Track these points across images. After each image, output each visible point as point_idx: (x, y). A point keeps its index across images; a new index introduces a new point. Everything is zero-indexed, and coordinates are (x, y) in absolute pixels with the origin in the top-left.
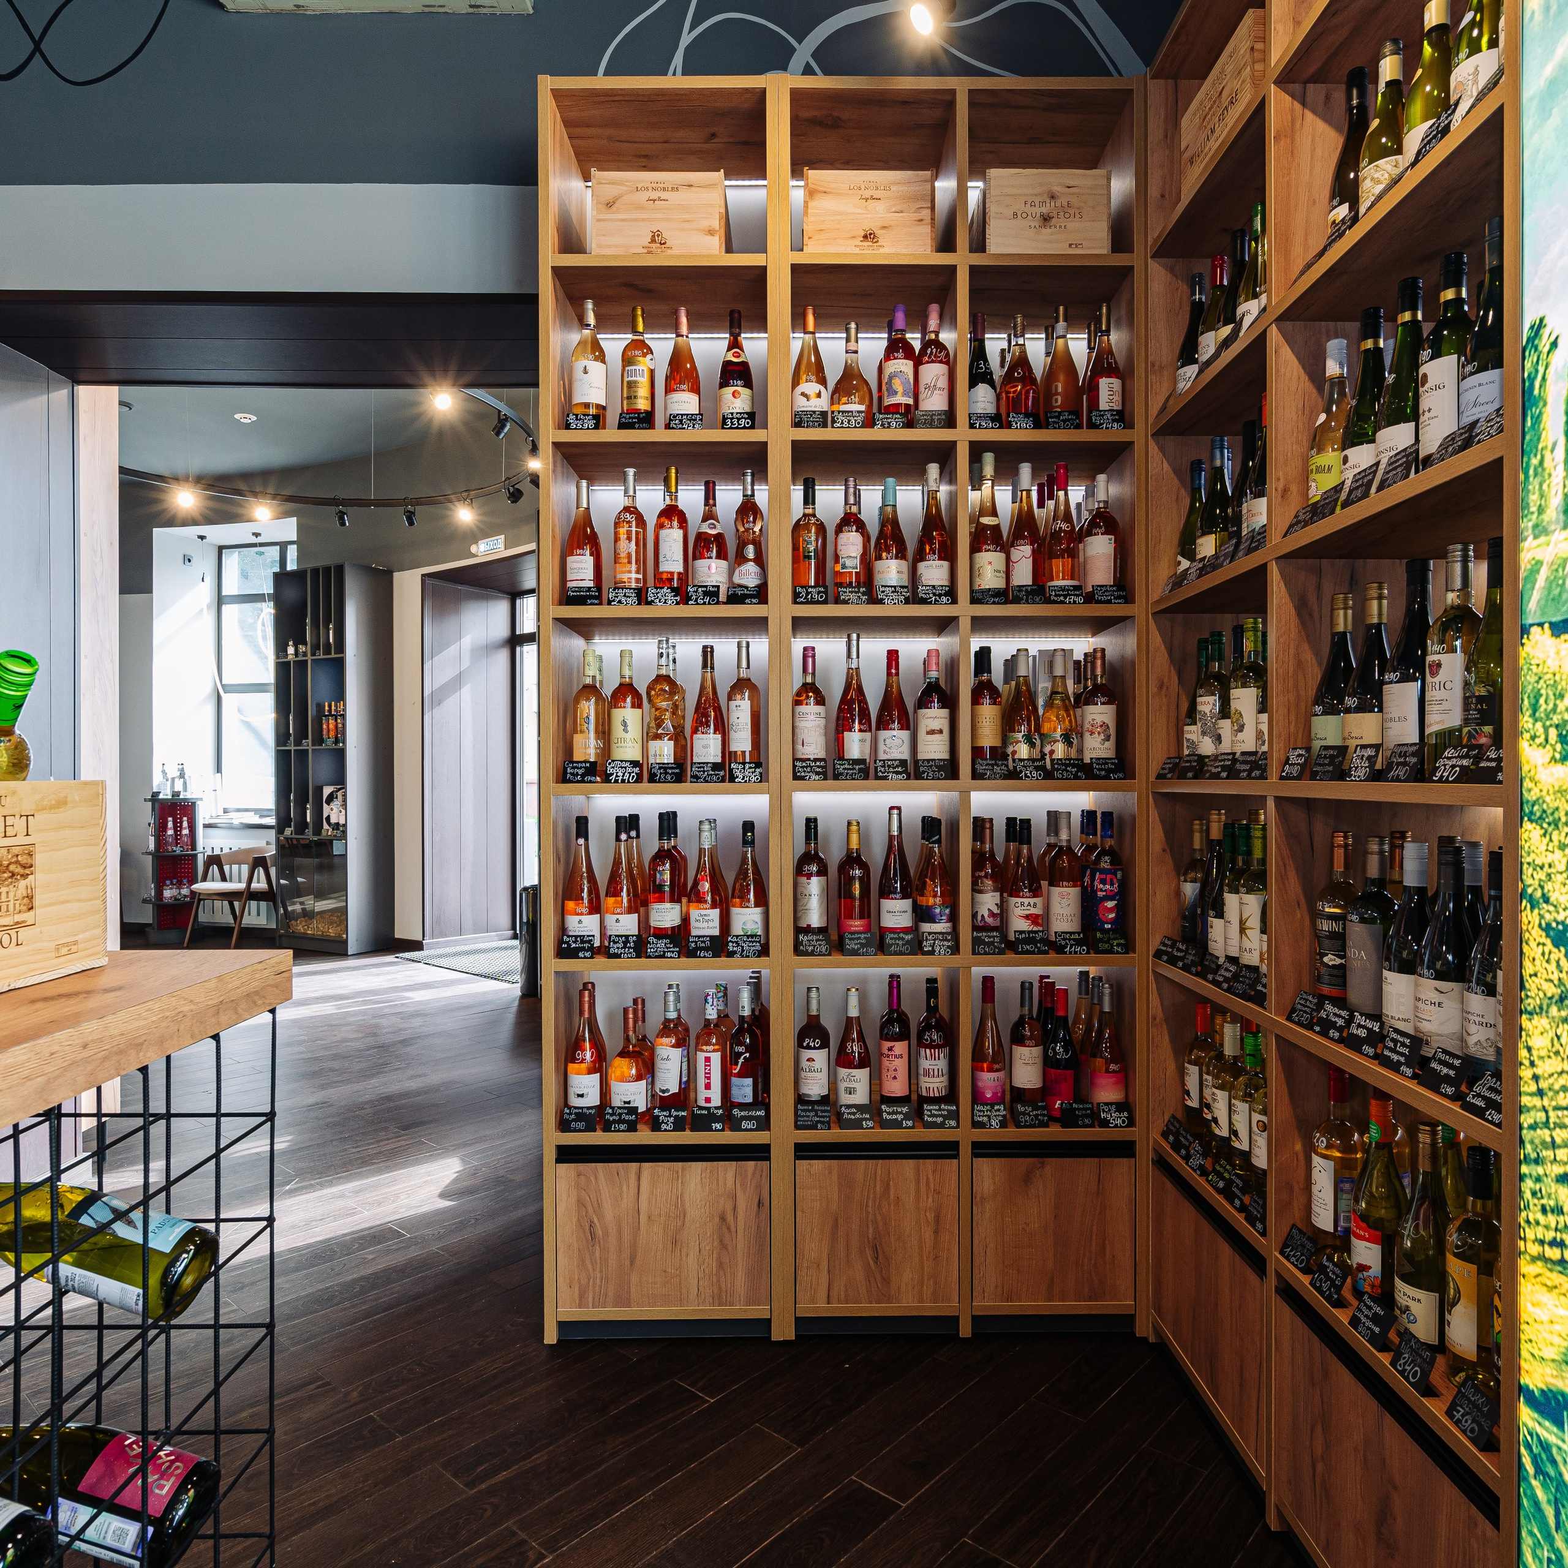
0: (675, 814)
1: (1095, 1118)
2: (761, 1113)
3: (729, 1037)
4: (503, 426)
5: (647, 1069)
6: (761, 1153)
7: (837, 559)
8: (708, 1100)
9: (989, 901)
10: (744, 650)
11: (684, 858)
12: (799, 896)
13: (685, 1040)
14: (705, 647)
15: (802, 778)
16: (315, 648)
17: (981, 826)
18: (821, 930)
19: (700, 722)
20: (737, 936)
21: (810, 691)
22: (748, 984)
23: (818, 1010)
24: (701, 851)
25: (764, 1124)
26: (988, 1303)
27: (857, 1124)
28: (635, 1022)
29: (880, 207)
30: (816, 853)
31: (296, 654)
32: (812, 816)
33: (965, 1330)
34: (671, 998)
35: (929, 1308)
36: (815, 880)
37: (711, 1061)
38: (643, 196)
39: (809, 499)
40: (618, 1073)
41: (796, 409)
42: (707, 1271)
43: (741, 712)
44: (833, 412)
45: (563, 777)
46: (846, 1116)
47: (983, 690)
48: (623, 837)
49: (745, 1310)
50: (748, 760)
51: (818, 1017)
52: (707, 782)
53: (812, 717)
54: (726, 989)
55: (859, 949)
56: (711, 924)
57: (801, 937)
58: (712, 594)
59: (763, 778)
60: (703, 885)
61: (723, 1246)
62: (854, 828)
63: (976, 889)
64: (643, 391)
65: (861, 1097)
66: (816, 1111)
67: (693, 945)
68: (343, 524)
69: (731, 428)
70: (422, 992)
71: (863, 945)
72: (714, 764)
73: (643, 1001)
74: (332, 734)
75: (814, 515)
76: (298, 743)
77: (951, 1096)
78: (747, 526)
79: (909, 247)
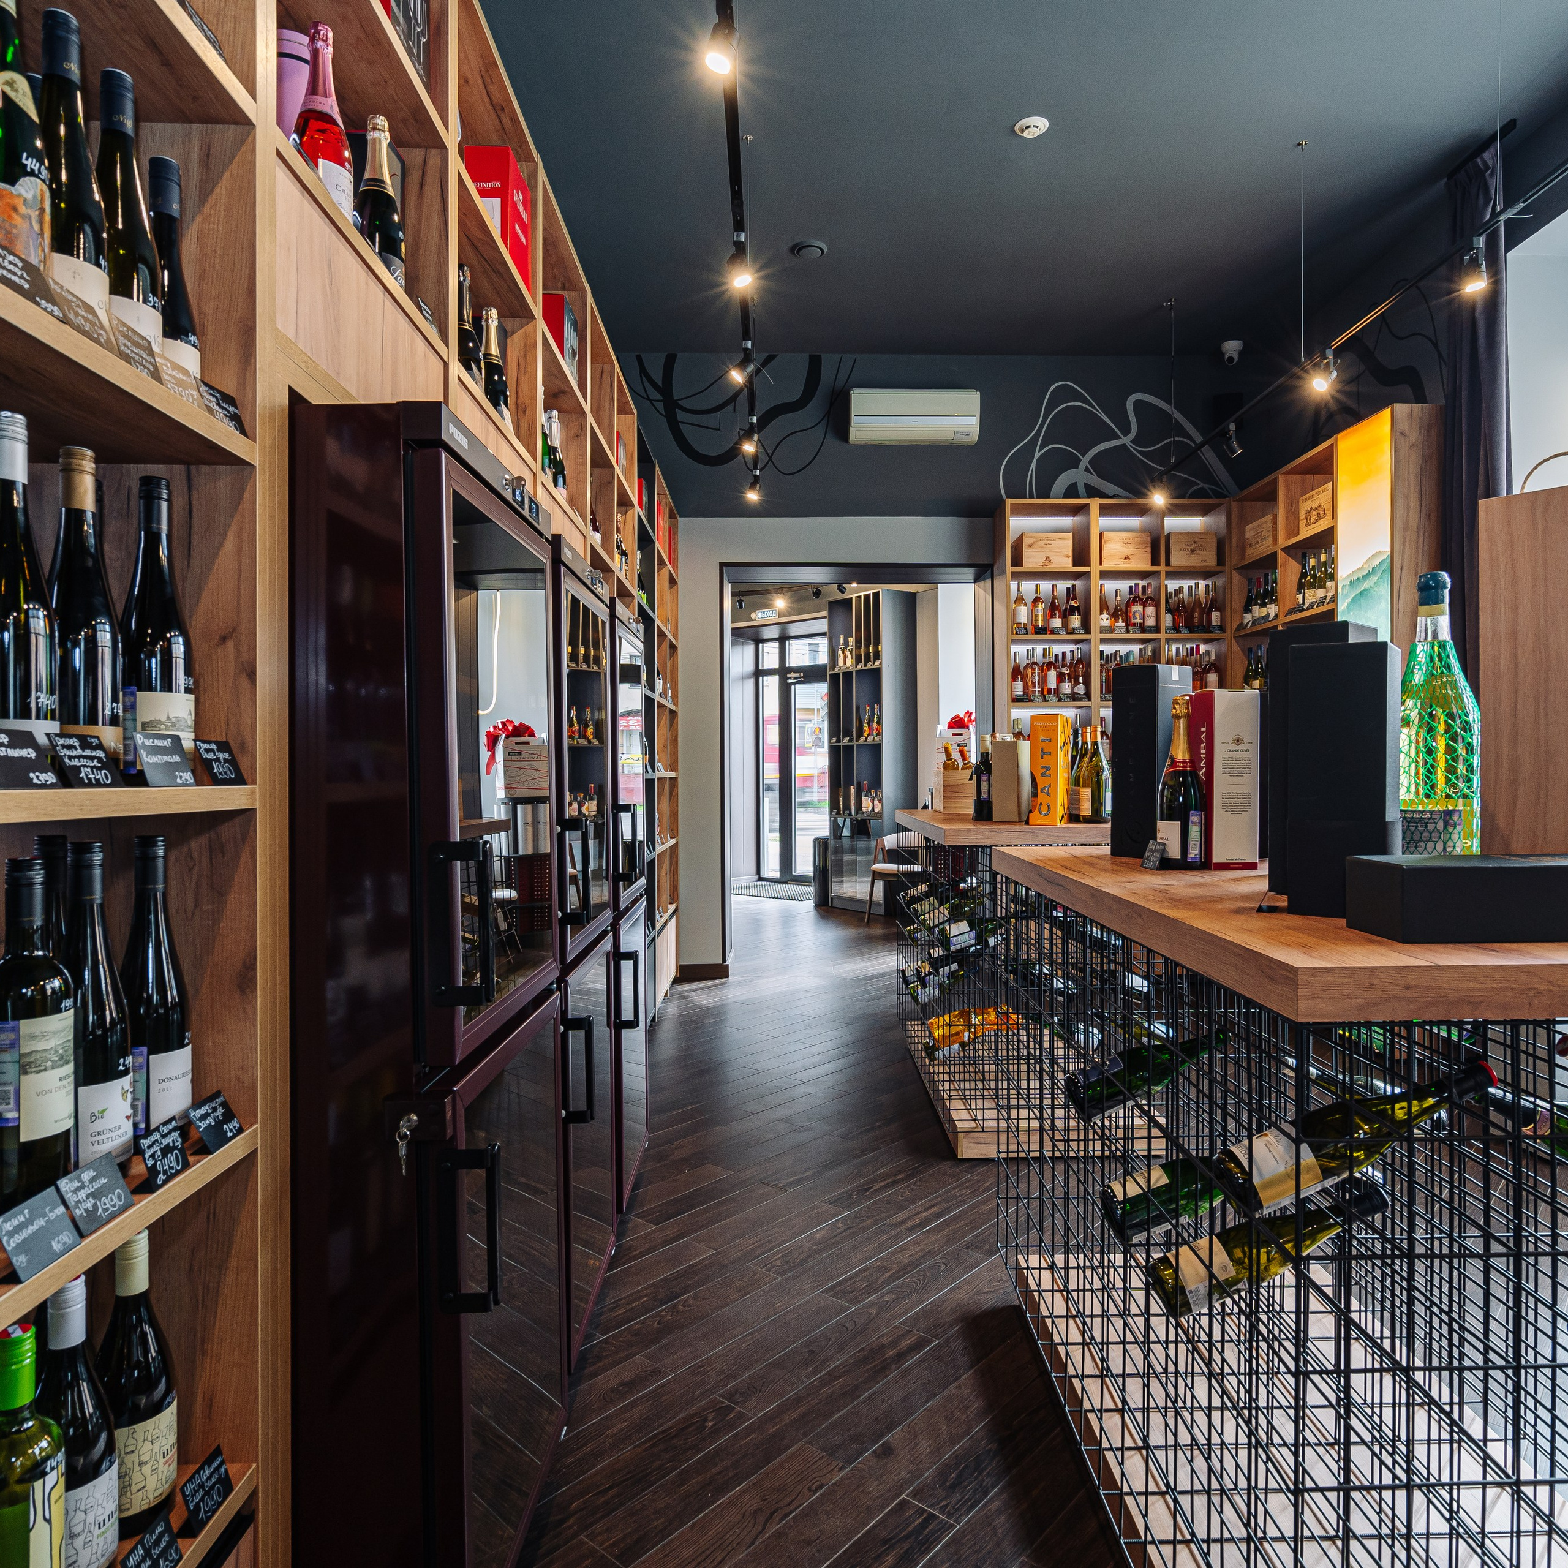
29: (1132, 547)
38: (1043, 543)
58: (1067, 697)
64: (1040, 618)
79: (1141, 563)
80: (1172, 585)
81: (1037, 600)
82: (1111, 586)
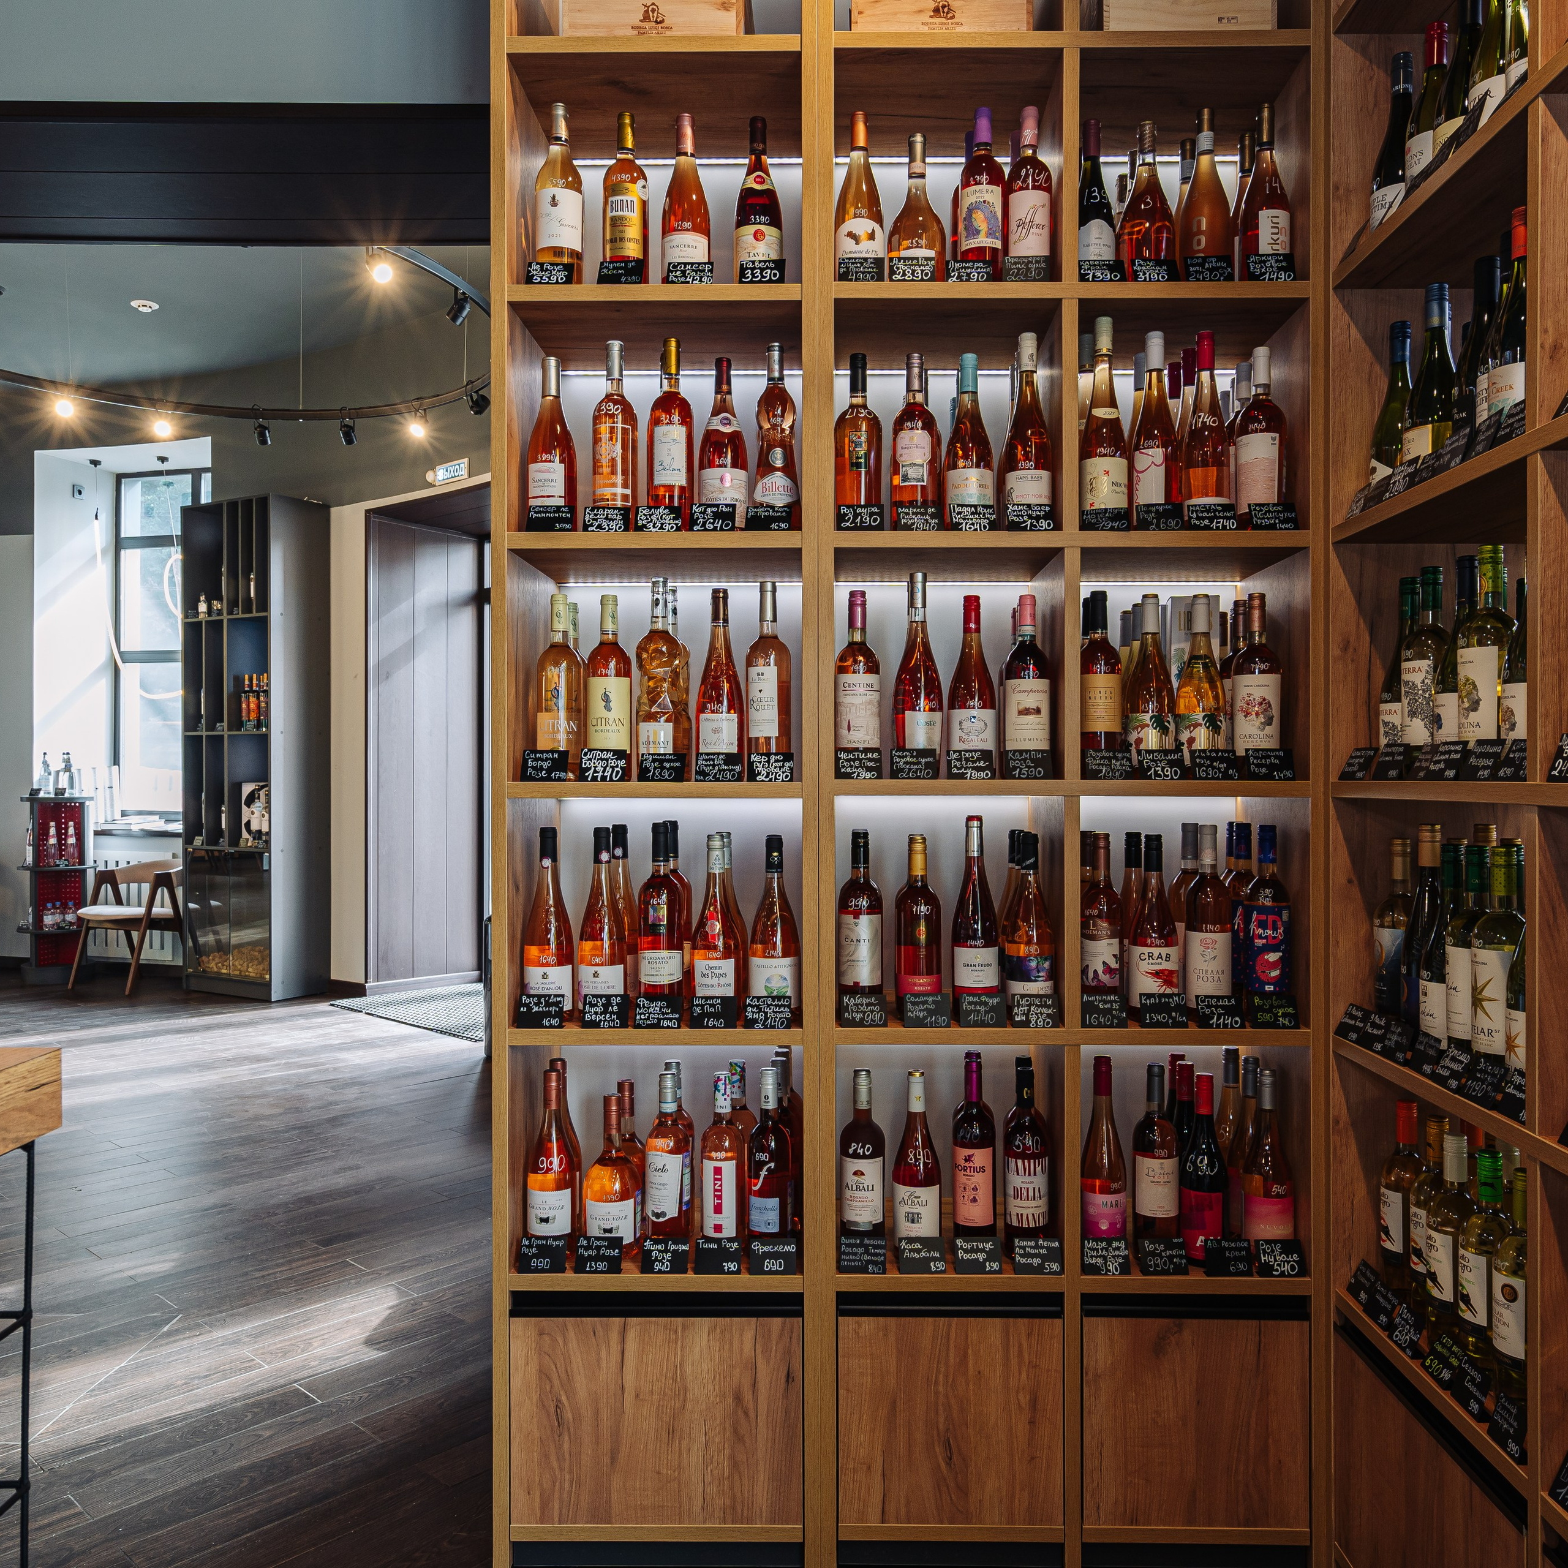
0: (674, 825)
1: (1253, 1263)
2: (791, 1248)
3: (747, 1139)
4: (461, 309)
5: (636, 1184)
6: (790, 1305)
7: (895, 467)
8: (718, 1228)
9: (1104, 952)
10: (769, 595)
11: (687, 887)
12: (843, 942)
13: (687, 1142)
14: (716, 592)
15: (848, 776)
16: (233, 604)
17: (1092, 844)
18: (874, 990)
19: (707, 699)
20: (759, 998)
21: (859, 653)
22: (774, 1064)
23: (869, 1102)
24: (710, 877)
25: (796, 1264)
26: (1105, 1526)
27: (923, 1266)
28: (620, 1115)
30: (867, 881)
31: (210, 611)
32: (860, 828)
34: (669, 1083)
35: (1023, 1531)
36: (864, 919)
37: (722, 1173)
39: (858, 385)
40: (597, 1187)
41: (840, 255)
42: (715, 1472)
43: (764, 682)
44: (891, 260)
45: (522, 774)
46: (907, 1254)
47: (1099, 653)
48: (605, 856)
49: (768, 1531)
50: (773, 750)
51: (869, 1111)
52: (718, 780)
53: (862, 690)
54: (743, 1069)
55: (925, 1018)
56: (723, 981)
57: (846, 1000)
58: (726, 516)
59: (794, 776)
60: (713, 925)
61: (738, 1437)
62: (918, 847)
63: (1084, 933)
64: (632, 232)
65: (927, 1226)
66: (866, 1246)
67: (698, 1010)
68: (264, 442)
69: (751, 282)
70: (361, 1053)
71: (931, 1013)
72: (726, 754)
73: (632, 1085)
74: (253, 716)
75: (865, 407)
76: (211, 727)
77: (1052, 1227)
78: (773, 421)
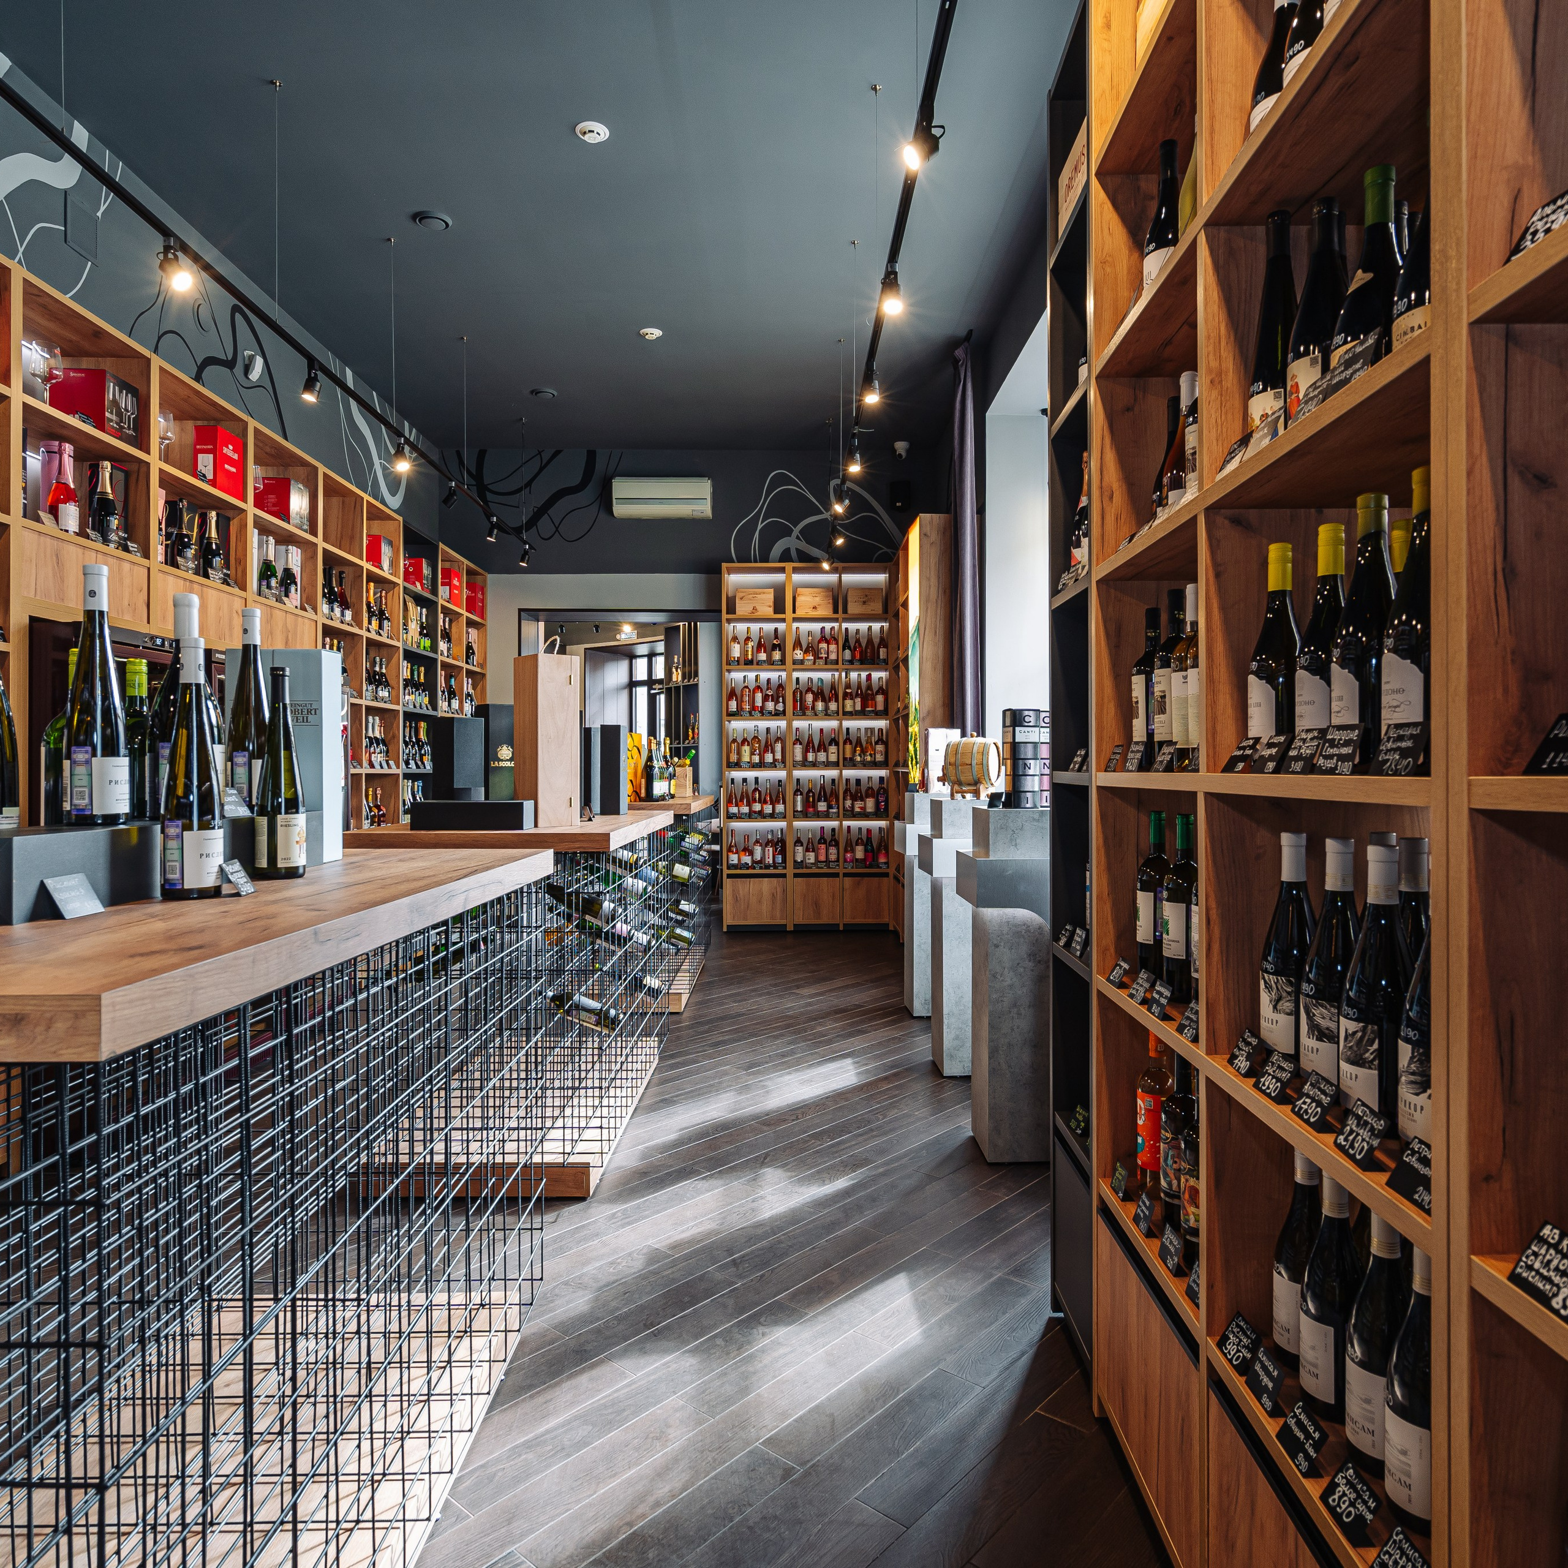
0: (759, 777)
1: (879, 867)
2: (784, 865)
3: (775, 844)
5: (751, 853)
6: (784, 876)
7: (805, 701)
8: (769, 861)
9: (848, 803)
11: (762, 791)
12: (795, 801)
13: (762, 845)
14: (767, 728)
15: (796, 767)
17: (848, 780)
18: (801, 811)
19: (766, 751)
20: (778, 813)
21: (797, 741)
23: (800, 835)
24: (767, 788)
25: (785, 868)
26: (848, 920)
27: (811, 868)
28: (748, 840)
29: (817, 599)
30: (799, 789)
33: (841, 928)
34: (758, 832)
35: (831, 922)
37: (770, 850)
38: (751, 596)
39: (797, 682)
40: (743, 854)
41: (794, 658)
42: (769, 910)
43: (778, 747)
45: (727, 767)
46: (808, 866)
47: (848, 740)
49: (780, 922)
50: (780, 761)
51: (800, 837)
52: (768, 768)
53: (799, 748)
56: (770, 810)
57: (795, 814)
58: (770, 713)
59: (785, 767)
60: (767, 798)
61: (773, 903)
62: (811, 782)
63: (845, 799)
64: (750, 653)
65: (812, 860)
66: (799, 864)
67: (765, 816)
71: (812, 816)
72: (770, 762)
73: (750, 833)
75: (799, 689)
77: (838, 860)
79: (826, 611)
80: (852, 627)
81: (748, 639)
82: (805, 627)
